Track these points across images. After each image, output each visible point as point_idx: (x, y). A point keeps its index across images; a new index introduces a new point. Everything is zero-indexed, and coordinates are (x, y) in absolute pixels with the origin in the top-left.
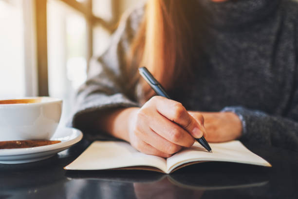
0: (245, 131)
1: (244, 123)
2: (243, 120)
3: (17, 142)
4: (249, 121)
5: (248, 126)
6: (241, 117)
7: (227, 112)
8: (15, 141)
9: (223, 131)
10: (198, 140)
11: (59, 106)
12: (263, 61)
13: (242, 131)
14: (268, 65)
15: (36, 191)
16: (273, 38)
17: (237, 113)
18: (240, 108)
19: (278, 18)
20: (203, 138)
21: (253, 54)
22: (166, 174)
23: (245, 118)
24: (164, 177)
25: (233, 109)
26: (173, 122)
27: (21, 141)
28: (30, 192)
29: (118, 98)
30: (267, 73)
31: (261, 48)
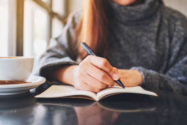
0: (144, 81)
1: (144, 76)
2: (143, 75)
3: (6, 81)
4: (147, 75)
5: (146, 78)
6: (142, 73)
7: (133, 70)
8: (5, 81)
9: (131, 81)
10: (116, 81)
11: (32, 61)
12: (150, 43)
13: (143, 81)
14: (154, 45)
15: (15, 111)
16: (156, 29)
17: (139, 70)
18: (141, 68)
19: (159, 17)
20: (119, 80)
21: (144, 39)
22: (96, 101)
23: (144, 73)
24: (95, 103)
25: (137, 68)
26: (101, 69)
27: (8, 81)
28: (12, 111)
29: (67, 59)
30: (153, 49)
31: (149, 35)
